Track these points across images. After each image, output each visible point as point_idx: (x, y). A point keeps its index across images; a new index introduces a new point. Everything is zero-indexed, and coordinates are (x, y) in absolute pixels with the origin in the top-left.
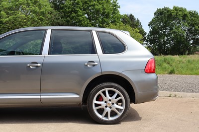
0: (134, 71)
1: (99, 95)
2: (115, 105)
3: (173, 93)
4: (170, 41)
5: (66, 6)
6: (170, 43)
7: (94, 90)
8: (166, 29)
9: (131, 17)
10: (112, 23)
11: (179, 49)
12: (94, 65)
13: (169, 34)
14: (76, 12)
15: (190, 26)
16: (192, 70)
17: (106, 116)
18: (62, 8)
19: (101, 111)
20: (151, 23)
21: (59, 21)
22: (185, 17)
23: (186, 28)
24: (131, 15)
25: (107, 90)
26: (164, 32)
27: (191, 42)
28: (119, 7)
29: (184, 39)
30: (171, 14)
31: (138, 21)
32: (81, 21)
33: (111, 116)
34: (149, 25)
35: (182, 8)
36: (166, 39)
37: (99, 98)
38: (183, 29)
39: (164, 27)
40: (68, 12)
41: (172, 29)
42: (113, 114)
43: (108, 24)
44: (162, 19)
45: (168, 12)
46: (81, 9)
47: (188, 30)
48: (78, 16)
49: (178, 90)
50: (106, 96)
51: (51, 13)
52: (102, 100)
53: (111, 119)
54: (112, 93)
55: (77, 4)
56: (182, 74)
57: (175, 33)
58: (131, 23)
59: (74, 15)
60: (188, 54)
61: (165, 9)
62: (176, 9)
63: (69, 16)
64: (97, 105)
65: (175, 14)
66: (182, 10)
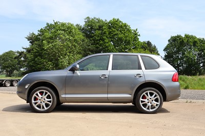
0: (165, 80)
1: (144, 95)
2: (154, 102)
3: (189, 100)
4: (183, 64)
5: (95, 35)
6: (182, 66)
7: (140, 92)
8: (179, 54)
9: (149, 43)
10: (133, 48)
11: (191, 71)
12: (140, 77)
13: (182, 58)
14: (103, 40)
15: (200, 51)
16: (203, 86)
17: (148, 109)
18: (92, 37)
19: (145, 105)
20: (166, 48)
21: (89, 47)
22: (195, 43)
23: (197, 53)
24: (149, 42)
25: (148, 92)
26: (178, 56)
27: (201, 65)
28: (139, 35)
29: (195, 62)
30: (183, 41)
31: (155, 47)
32: (107, 47)
33: (151, 109)
34: (164, 50)
35: (192, 36)
36: (179, 62)
37: (144, 97)
38: (194, 54)
39: (177, 52)
40: (97, 40)
41: (184, 54)
42: (153, 107)
43: (130, 49)
44: (175, 45)
45: (180, 39)
46: (107, 38)
47: (198, 54)
48: (105, 43)
49: (193, 99)
50: (148, 96)
51: (83, 41)
52: (146, 98)
53: (151, 110)
54: (151, 94)
55: (105, 33)
56: (195, 89)
57: (187, 57)
58: (148, 48)
59: (101, 42)
60: (199, 75)
61: (178, 36)
62: (187, 36)
63: (98, 43)
64: (142, 102)
65: (186, 41)
66: (192, 37)
